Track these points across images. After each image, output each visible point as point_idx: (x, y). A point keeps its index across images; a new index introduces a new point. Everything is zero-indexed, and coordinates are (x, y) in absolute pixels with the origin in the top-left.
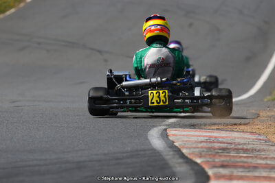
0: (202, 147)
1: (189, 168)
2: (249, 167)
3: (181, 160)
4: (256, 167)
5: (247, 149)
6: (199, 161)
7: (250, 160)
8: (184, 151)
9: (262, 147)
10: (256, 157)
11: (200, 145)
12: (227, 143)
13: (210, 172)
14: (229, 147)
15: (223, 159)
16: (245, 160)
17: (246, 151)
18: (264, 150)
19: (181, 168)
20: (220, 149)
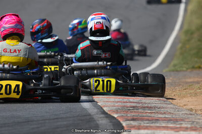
0: (118, 106)
1: (109, 121)
2: (152, 120)
3: (102, 116)
4: (157, 120)
5: (151, 107)
6: (116, 116)
7: (153, 115)
8: (105, 109)
9: (162, 105)
10: (157, 113)
11: (116, 104)
12: (136, 103)
13: (124, 124)
14: (138, 105)
15: (133, 114)
16: (149, 115)
17: (150, 108)
18: (163, 108)
19: (103, 122)
20: (131, 107)
